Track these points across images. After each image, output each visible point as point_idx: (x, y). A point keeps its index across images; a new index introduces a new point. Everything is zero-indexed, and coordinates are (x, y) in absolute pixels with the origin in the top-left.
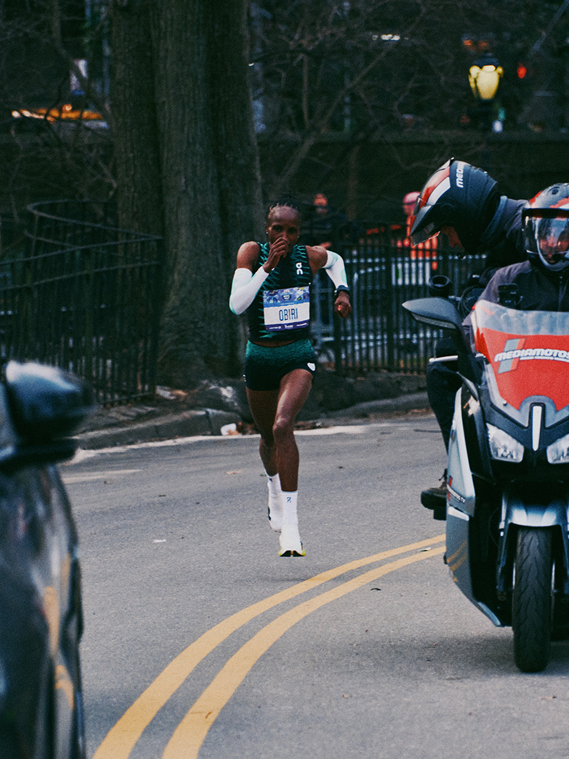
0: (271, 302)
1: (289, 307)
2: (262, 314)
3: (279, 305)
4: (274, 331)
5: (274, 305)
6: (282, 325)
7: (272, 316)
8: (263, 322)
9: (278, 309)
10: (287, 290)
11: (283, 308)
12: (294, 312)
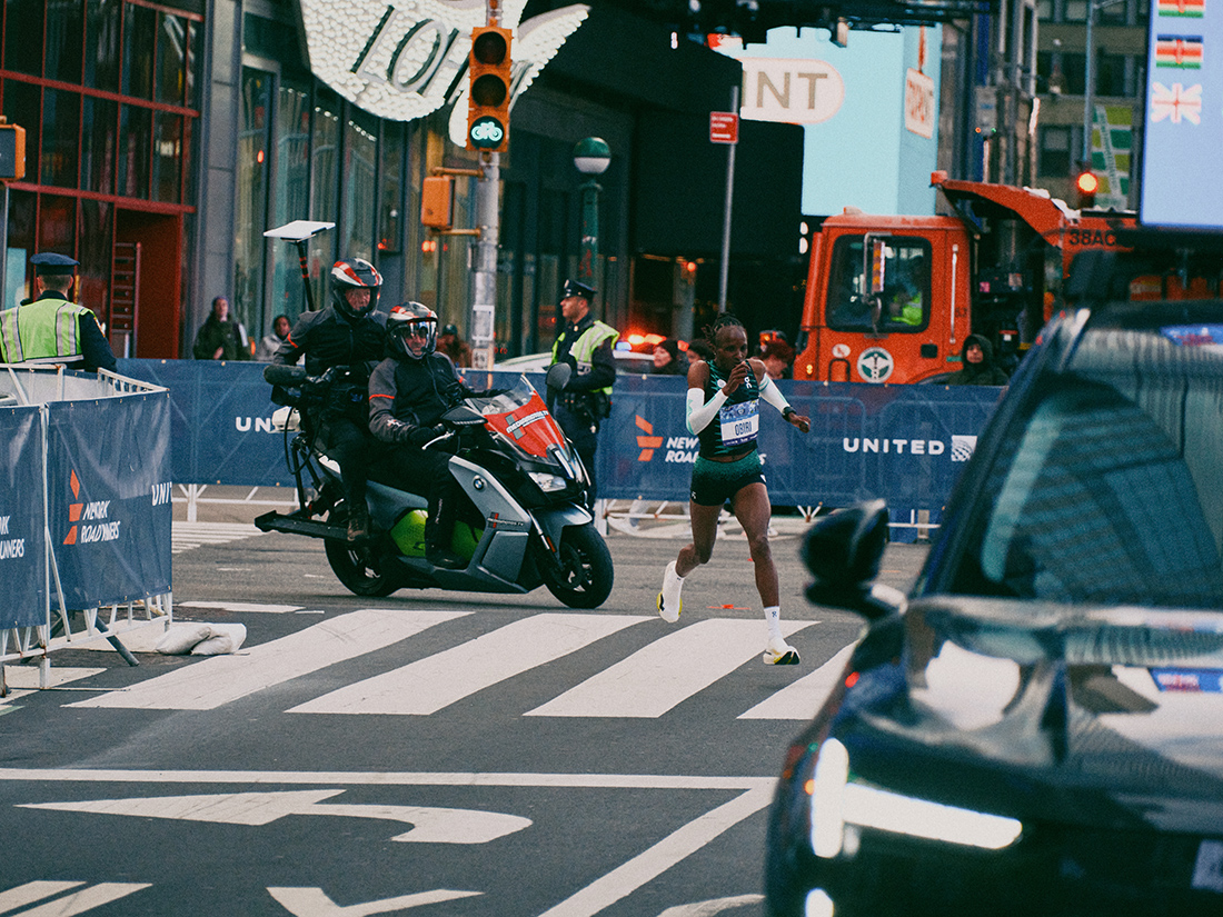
0: (728, 417)
1: (744, 421)
2: (720, 430)
3: (735, 420)
4: (729, 446)
5: (730, 421)
6: (739, 440)
7: (728, 432)
8: (721, 437)
9: (734, 424)
10: (741, 405)
11: (738, 423)
12: (748, 426)
